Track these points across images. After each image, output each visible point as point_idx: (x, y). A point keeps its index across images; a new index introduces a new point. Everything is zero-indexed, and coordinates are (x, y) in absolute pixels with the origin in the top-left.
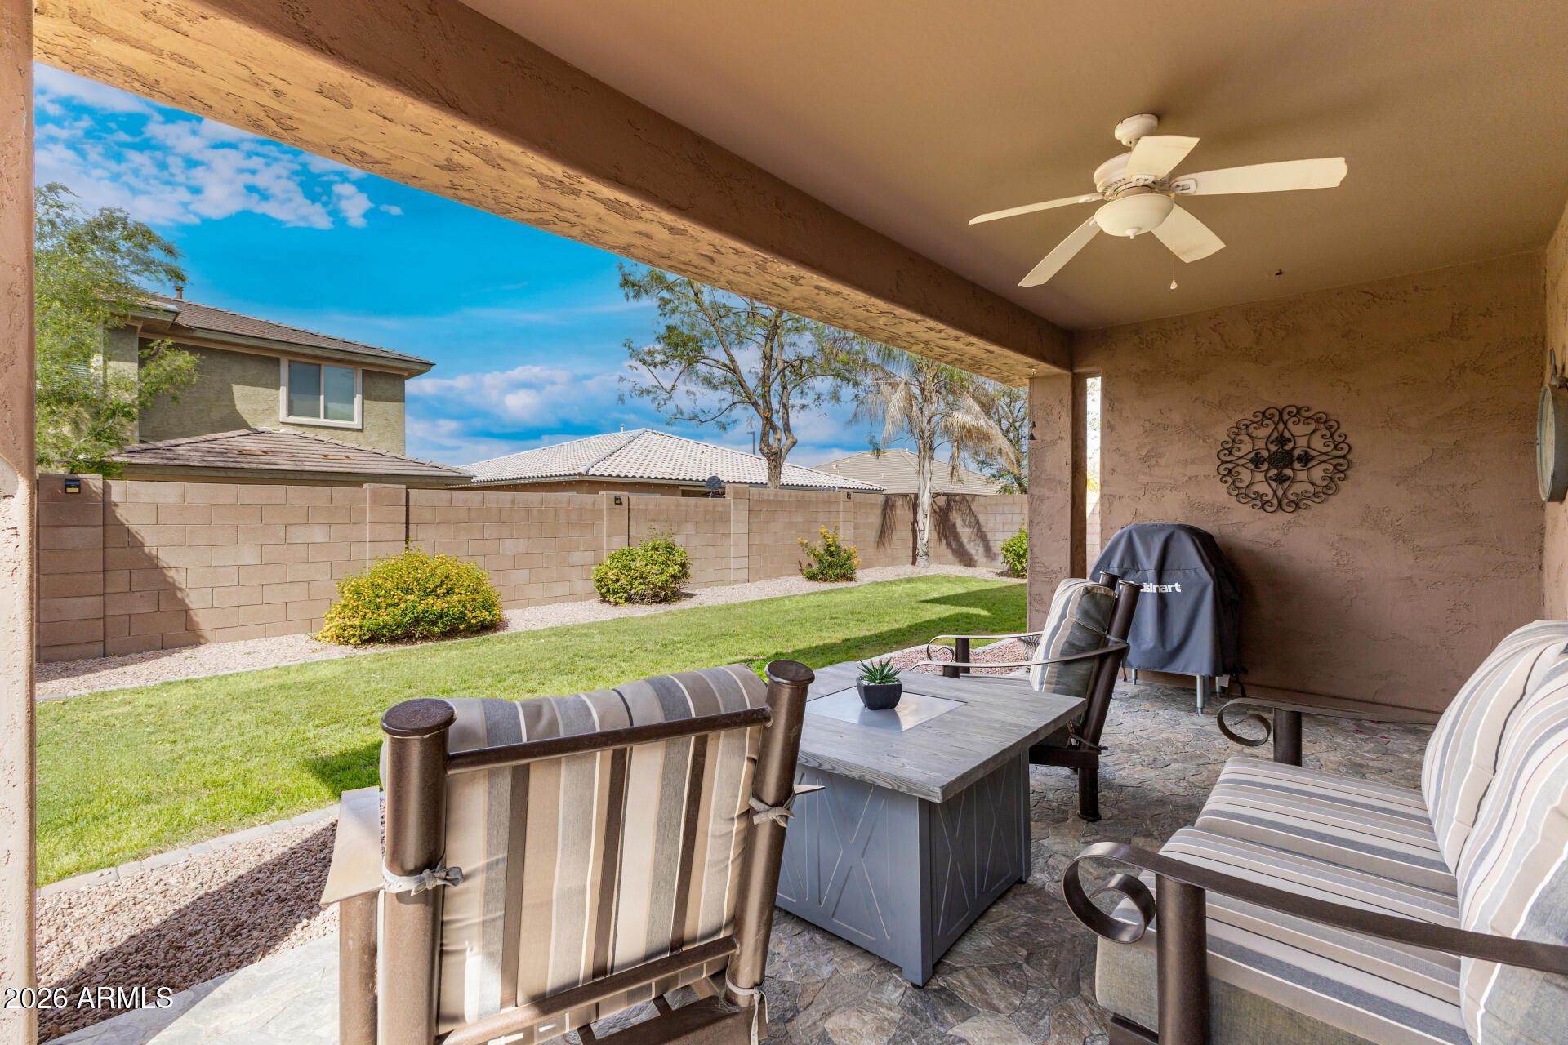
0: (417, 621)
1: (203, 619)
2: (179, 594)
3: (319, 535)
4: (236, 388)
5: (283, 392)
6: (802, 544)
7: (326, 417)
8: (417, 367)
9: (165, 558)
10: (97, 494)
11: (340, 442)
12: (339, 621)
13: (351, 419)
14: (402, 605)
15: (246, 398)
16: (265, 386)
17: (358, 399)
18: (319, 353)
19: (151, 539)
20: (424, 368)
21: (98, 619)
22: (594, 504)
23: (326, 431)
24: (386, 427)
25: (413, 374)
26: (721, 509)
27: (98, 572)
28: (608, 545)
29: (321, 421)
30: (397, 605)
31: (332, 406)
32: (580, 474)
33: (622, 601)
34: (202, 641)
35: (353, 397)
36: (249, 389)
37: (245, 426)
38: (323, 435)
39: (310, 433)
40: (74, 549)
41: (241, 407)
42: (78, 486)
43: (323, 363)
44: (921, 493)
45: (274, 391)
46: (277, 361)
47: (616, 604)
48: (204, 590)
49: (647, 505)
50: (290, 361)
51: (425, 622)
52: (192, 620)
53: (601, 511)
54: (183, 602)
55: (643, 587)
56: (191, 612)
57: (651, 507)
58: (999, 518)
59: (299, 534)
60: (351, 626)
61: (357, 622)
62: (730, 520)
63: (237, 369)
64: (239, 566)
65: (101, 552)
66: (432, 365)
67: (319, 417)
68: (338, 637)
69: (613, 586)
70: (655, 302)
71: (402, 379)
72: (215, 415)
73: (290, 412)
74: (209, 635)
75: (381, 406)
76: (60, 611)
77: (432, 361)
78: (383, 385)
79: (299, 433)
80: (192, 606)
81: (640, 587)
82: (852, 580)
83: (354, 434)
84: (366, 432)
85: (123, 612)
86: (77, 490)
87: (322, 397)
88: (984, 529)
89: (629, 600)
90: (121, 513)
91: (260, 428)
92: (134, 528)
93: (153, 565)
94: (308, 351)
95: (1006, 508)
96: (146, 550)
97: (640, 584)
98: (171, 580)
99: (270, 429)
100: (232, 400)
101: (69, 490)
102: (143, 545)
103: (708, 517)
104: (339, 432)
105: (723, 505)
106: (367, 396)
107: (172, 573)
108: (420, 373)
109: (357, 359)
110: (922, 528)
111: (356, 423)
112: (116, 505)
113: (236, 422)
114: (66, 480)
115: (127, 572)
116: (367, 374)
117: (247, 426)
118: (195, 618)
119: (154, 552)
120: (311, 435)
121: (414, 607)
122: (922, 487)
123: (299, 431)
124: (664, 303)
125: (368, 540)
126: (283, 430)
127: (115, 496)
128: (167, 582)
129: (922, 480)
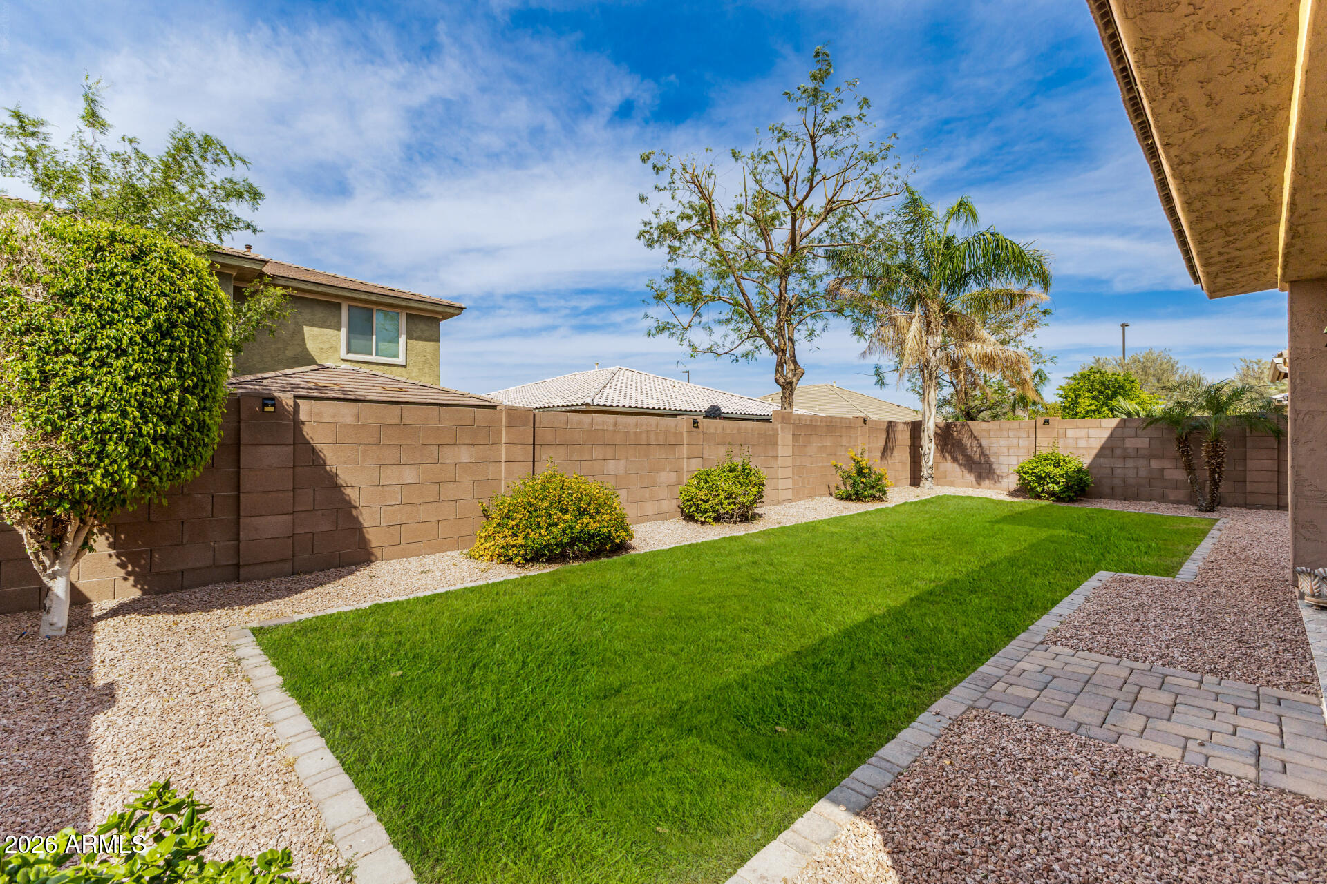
0: (573, 541)
1: (374, 538)
2: (354, 512)
3: (464, 455)
4: (306, 329)
5: (344, 331)
6: (835, 466)
7: (377, 355)
8: (451, 311)
9: (345, 476)
10: (289, 412)
11: (391, 376)
12: (500, 541)
13: (396, 356)
14: (561, 525)
15: (317, 338)
16: (329, 327)
17: (403, 339)
18: (374, 298)
19: (332, 458)
20: (457, 312)
21: (288, 537)
22: (676, 426)
23: (378, 367)
24: (425, 363)
25: (447, 316)
26: (771, 433)
27: (288, 491)
28: (688, 466)
29: (373, 358)
30: (556, 524)
31: (383, 345)
32: (587, 404)
33: (711, 520)
34: (373, 558)
35: (398, 337)
36: (316, 330)
37: (313, 362)
38: (376, 370)
39: (365, 368)
40: (270, 468)
41: (310, 346)
42: (273, 405)
43: (375, 307)
44: (926, 419)
45: (336, 332)
46: (338, 306)
47: (703, 523)
48: (374, 509)
49: (716, 428)
50: (349, 306)
51: (580, 541)
52: (364, 538)
53: (681, 434)
54: (356, 520)
55: (732, 506)
56: (364, 530)
57: (720, 430)
58: (1003, 442)
59: (449, 455)
60: (514, 546)
61: (520, 541)
62: (777, 443)
63: (307, 313)
64: (402, 485)
65: (291, 471)
66: (462, 309)
67: (371, 354)
68: (499, 556)
69: (703, 506)
70: (665, 249)
71: (438, 320)
72: (290, 353)
73: (349, 351)
74: (377, 552)
75: (420, 344)
76: (256, 530)
77: (463, 306)
78: (422, 326)
79: (357, 368)
80: (365, 525)
81: (729, 507)
82: (881, 500)
83: (400, 369)
84: (408, 367)
85: (307, 531)
86: (272, 409)
87: (374, 337)
88: (987, 452)
89: (718, 519)
90: (307, 431)
91: (326, 364)
92: (318, 447)
93: (331, 484)
94: (364, 297)
95: (1011, 434)
96: (328, 468)
97: (729, 504)
98: (347, 498)
99: (333, 365)
100: (304, 340)
101: (267, 409)
102: (325, 464)
103: (761, 440)
104: (387, 368)
105: (773, 429)
106: (410, 337)
107: (348, 491)
108: (454, 315)
109: (404, 303)
110: (927, 452)
111: (401, 360)
112: (303, 423)
113: (305, 359)
114: (264, 399)
115: (311, 491)
116: (410, 317)
117: (314, 362)
118: (367, 536)
119: (334, 470)
120: (367, 371)
121: (572, 528)
122: (927, 414)
123: (357, 367)
124: (673, 250)
125: (503, 460)
126: (344, 366)
127: (303, 416)
128: (344, 500)
129: (927, 407)
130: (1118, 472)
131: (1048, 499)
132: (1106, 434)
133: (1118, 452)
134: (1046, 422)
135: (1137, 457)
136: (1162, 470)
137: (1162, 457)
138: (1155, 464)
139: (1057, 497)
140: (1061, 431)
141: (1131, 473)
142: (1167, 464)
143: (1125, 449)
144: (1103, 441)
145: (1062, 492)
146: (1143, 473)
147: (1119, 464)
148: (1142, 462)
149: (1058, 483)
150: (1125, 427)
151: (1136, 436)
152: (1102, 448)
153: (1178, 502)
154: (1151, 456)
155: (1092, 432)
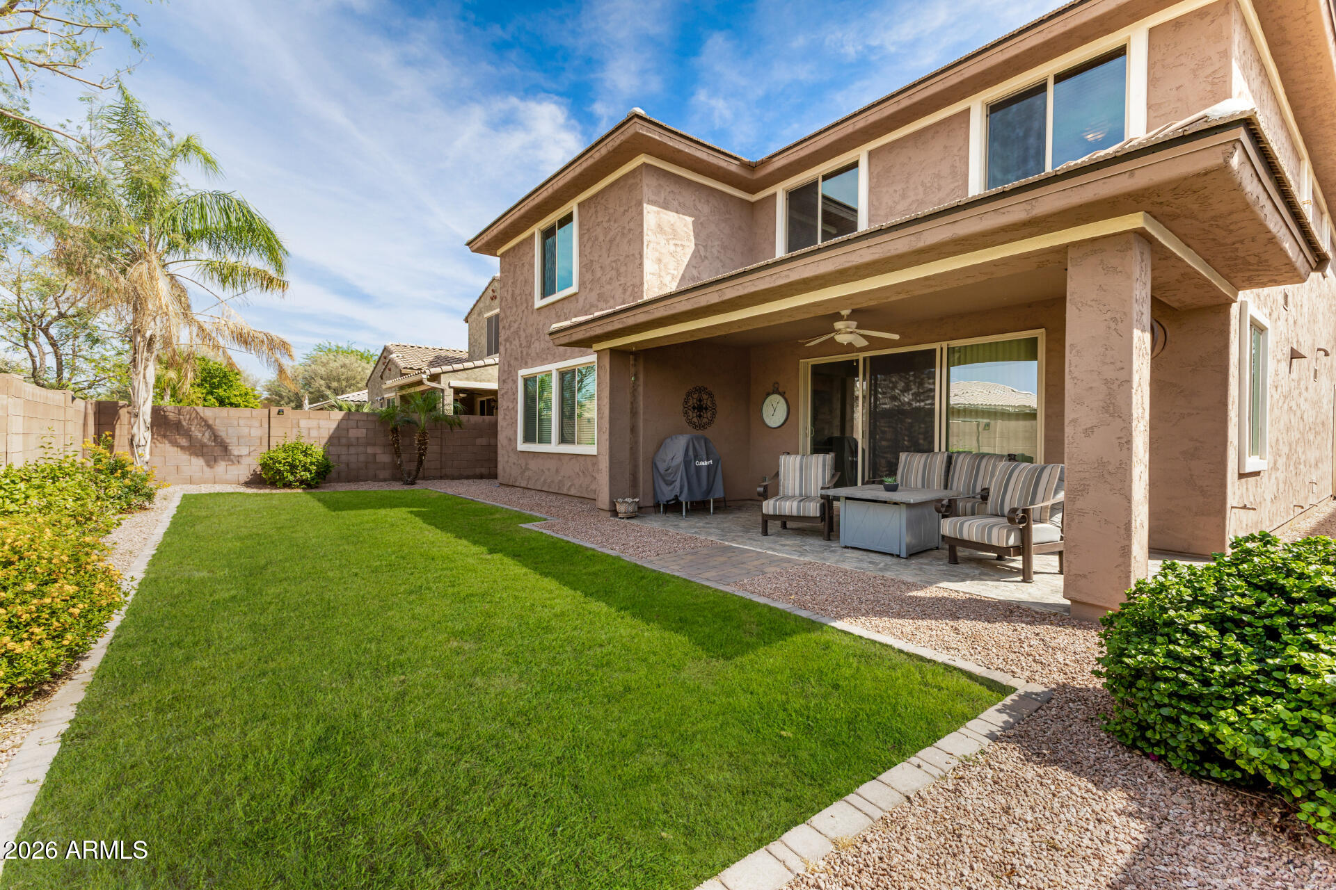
58: (232, 432)
130: (343, 458)
131: (298, 487)
132: (334, 425)
133: (344, 441)
134: (280, 412)
135: (358, 445)
136: (375, 455)
137: (374, 445)
138: (370, 450)
139: (307, 485)
140: (295, 422)
141: (353, 459)
142: (378, 450)
143: (348, 438)
144: (331, 431)
145: (313, 479)
146: (362, 458)
147: (343, 451)
148: (361, 449)
149: (310, 471)
150: (349, 419)
151: (357, 427)
152: (331, 438)
153: (385, 480)
154: (368, 444)
155: (322, 423)
